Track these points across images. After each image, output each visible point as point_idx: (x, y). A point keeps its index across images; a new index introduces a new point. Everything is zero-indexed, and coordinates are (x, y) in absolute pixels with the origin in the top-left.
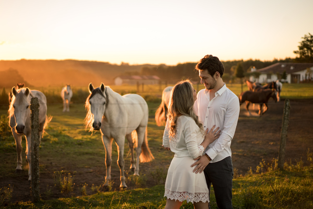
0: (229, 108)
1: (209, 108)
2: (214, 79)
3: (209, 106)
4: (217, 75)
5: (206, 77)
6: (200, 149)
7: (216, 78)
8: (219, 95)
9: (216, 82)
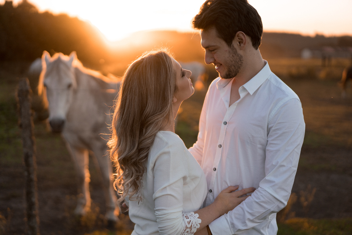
0: (273, 129)
1: (225, 123)
2: (235, 52)
3: (226, 119)
4: (241, 42)
5: (214, 46)
6: (187, 220)
7: (241, 49)
8: (249, 94)
9: (240, 58)
